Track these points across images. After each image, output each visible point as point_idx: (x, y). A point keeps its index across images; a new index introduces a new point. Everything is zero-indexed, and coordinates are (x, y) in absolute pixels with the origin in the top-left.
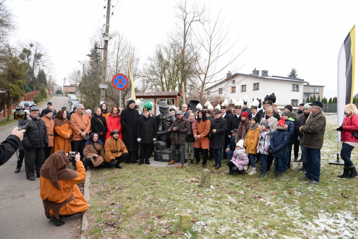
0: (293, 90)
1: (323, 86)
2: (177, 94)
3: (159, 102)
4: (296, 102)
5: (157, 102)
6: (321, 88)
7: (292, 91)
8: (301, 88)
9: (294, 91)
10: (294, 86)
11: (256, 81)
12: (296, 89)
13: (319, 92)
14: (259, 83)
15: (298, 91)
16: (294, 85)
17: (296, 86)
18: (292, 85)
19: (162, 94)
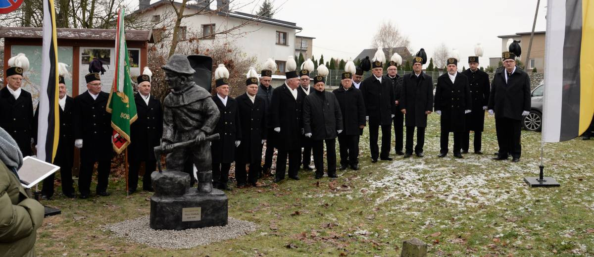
0: (277, 42)
1: (311, 38)
2: (149, 38)
3: (89, 58)
4: (283, 66)
5: (81, 56)
6: (309, 40)
7: (276, 44)
8: (291, 39)
9: (278, 44)
10: (279, 35)
11: (206, 20)
12: (282, 41)
13: (306, 49)
14: (214, 25)
15: (285, 44)
16: (279, 32)
17: (282, 35)
18: (277, 32)
19: (101, 36)
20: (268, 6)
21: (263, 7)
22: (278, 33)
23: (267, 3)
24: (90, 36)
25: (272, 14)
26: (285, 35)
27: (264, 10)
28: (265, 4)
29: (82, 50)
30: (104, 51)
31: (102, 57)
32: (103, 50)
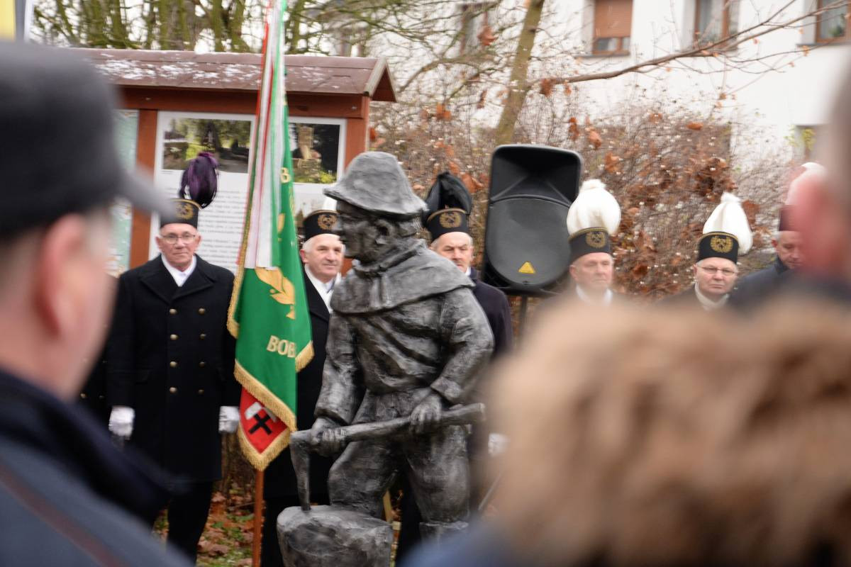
2: (371, 86)
3: (184, 147)
5: (161, 142)
19: (223, 76)
24: (190, 77)
29: (166, 121)
30: (232, 127)
31: (227, 145)
32: (228, 122)
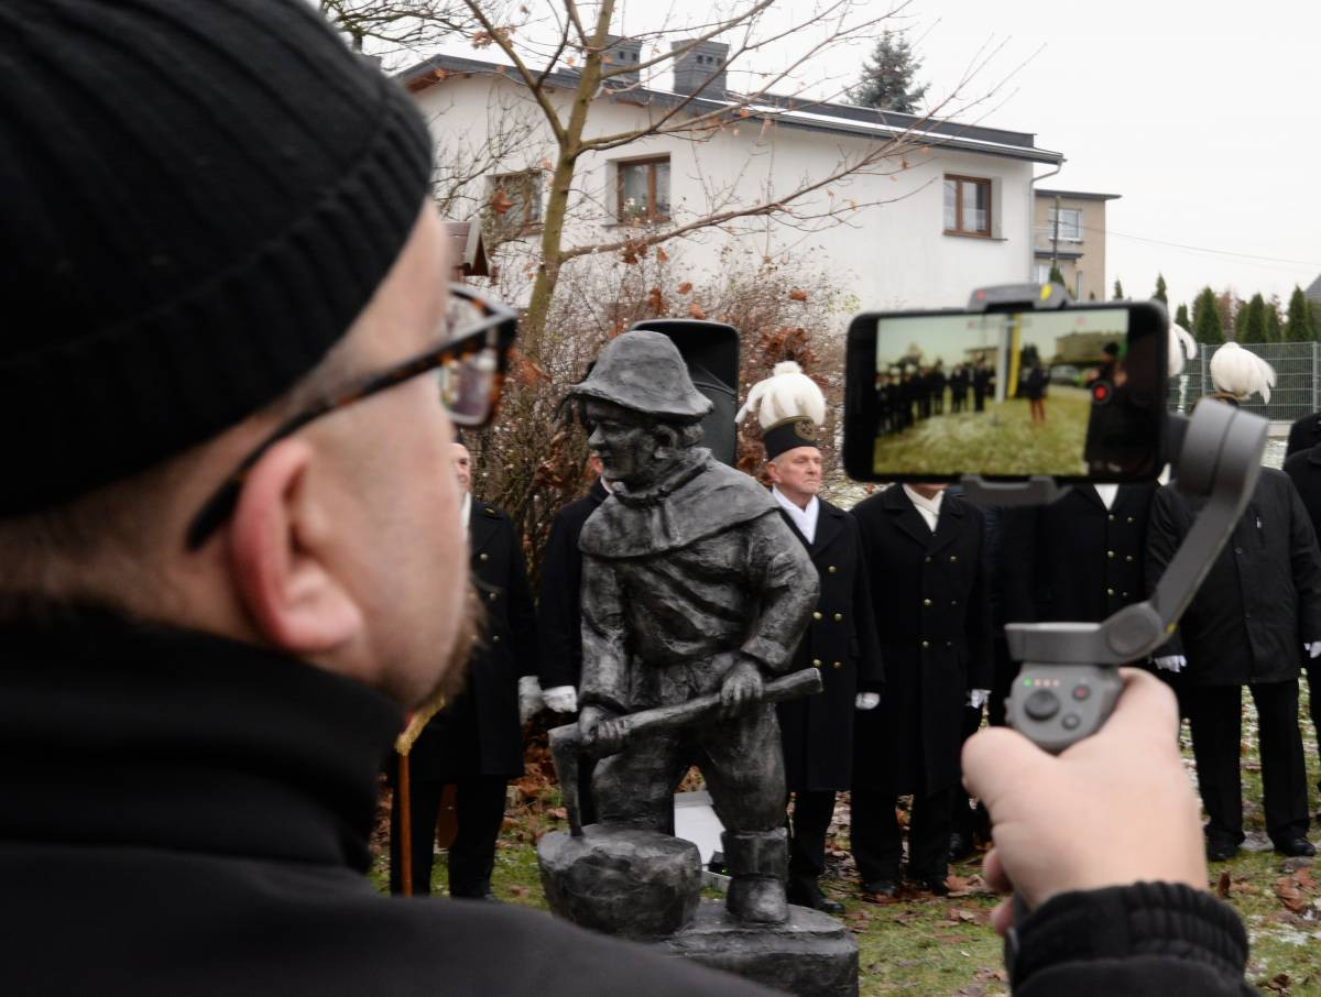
0: (952, 225)
1: (1100, 199)
6: (1087, 207)
7: (948, 233)
8: (1013, 210)
9: (956, 232)
10: (959, 192)
12: (971, 220)
13: (1073, 249)
14: (664, 159)
15: (986, 233)
16: (960, 179)
17: (970, 190)
18: (948, 177)
20: (900, 58)
21: (875, 65)
22: (953, 183)
23: (894, 44)
25: (920, 94)
26: (985, 189)
27: (877, 76)
28: (884, 49)
